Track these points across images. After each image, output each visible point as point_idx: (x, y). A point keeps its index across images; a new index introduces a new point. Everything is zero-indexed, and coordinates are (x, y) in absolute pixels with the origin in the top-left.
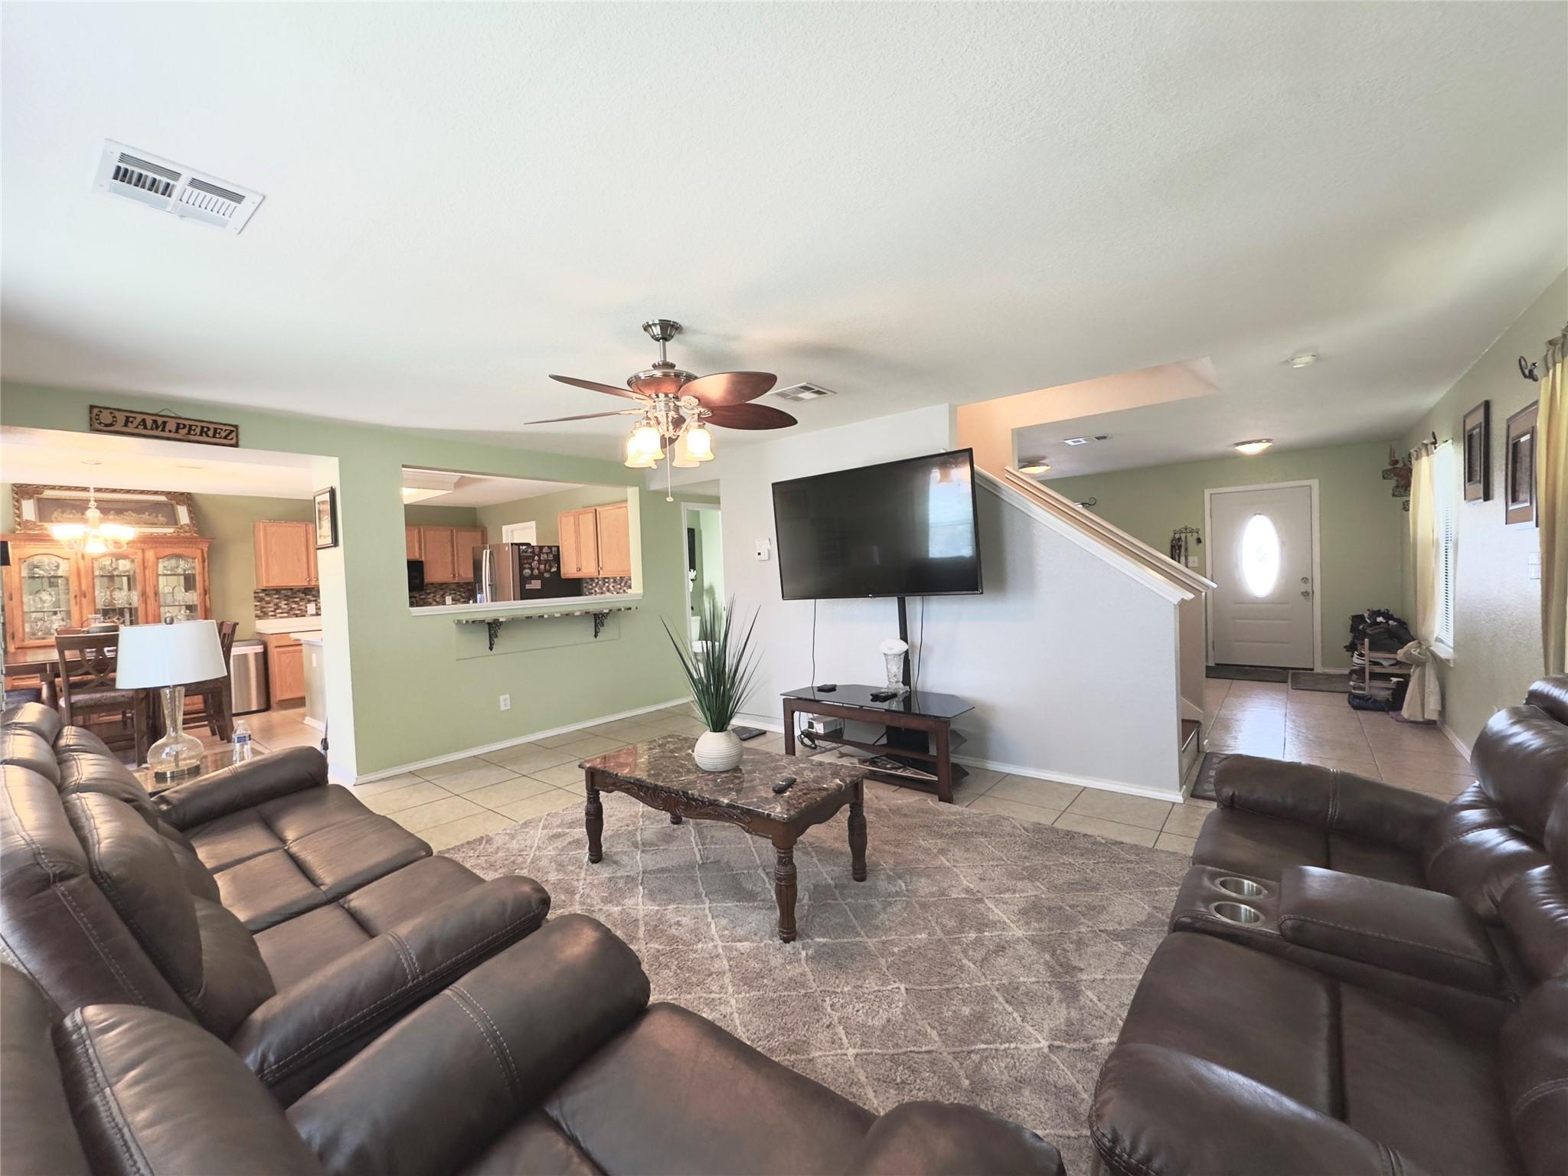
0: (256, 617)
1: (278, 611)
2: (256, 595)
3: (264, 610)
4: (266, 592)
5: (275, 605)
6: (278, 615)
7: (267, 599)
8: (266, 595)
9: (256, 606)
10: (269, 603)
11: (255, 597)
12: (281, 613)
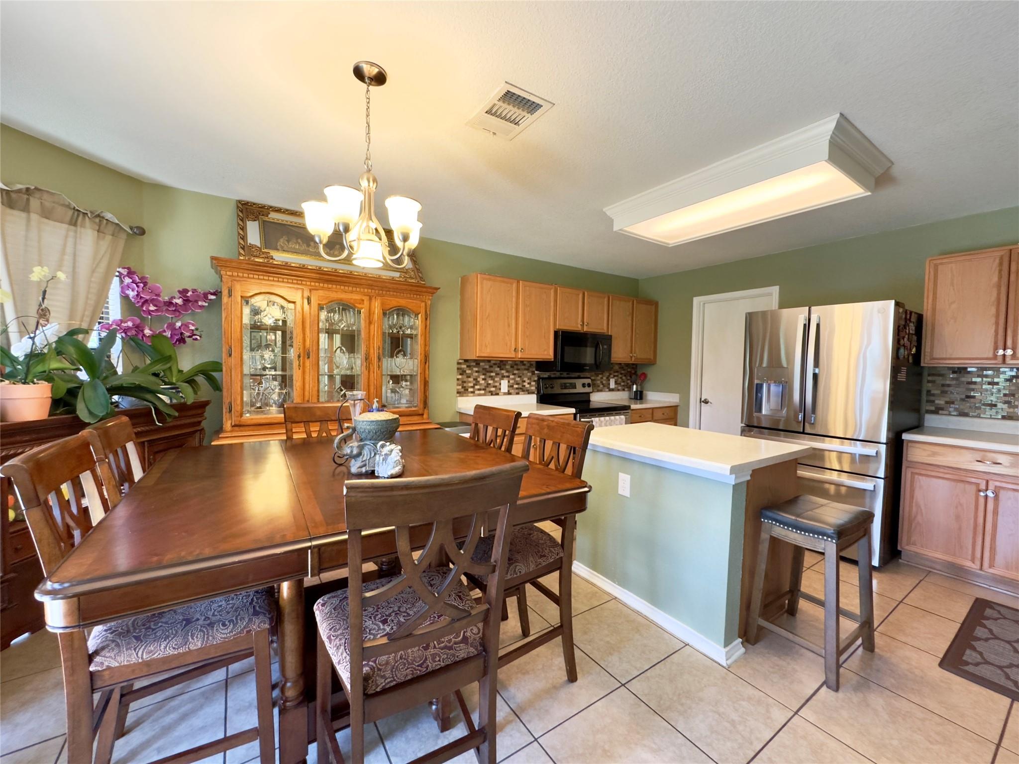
0: (458, 393)
1: (477, 387)
2: (459, 366)
3: (465, 385)
4: (468, 364)
5: (474, 379)
6: (477, 392)
7: (468, 372)
8: (467, 366)
9: (458, 379)
10: (470, 377)
11: (458, 369)
12: (479, 390)
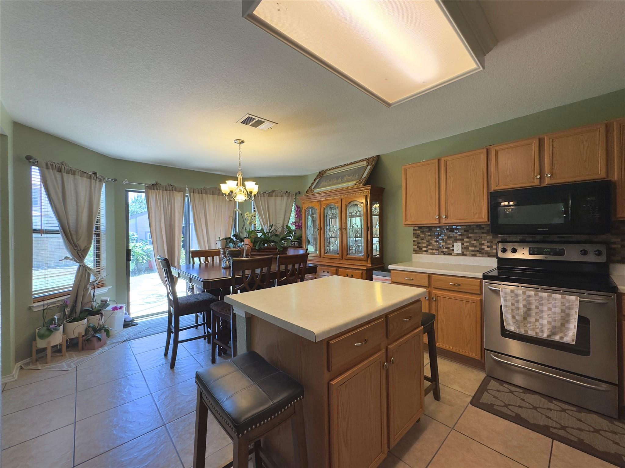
0: (414, 251)
1: (430, 247)
2: (415, 232)
3: (420, 245)
4: (421, 230)
5: (427, 241)
6: (430, 251)
7: (421, 236)
8: (421, 232)
9: (414, 241)
10: (423, 240)
11: (414, 234)
12: (431, 249)
